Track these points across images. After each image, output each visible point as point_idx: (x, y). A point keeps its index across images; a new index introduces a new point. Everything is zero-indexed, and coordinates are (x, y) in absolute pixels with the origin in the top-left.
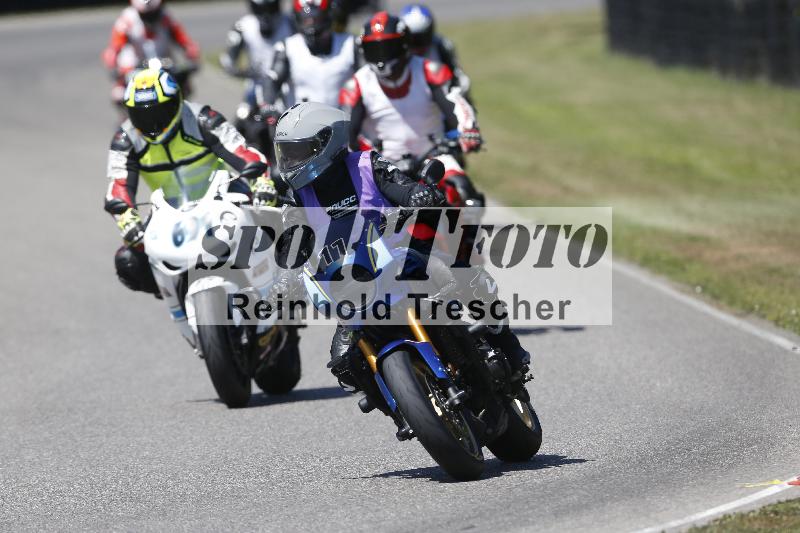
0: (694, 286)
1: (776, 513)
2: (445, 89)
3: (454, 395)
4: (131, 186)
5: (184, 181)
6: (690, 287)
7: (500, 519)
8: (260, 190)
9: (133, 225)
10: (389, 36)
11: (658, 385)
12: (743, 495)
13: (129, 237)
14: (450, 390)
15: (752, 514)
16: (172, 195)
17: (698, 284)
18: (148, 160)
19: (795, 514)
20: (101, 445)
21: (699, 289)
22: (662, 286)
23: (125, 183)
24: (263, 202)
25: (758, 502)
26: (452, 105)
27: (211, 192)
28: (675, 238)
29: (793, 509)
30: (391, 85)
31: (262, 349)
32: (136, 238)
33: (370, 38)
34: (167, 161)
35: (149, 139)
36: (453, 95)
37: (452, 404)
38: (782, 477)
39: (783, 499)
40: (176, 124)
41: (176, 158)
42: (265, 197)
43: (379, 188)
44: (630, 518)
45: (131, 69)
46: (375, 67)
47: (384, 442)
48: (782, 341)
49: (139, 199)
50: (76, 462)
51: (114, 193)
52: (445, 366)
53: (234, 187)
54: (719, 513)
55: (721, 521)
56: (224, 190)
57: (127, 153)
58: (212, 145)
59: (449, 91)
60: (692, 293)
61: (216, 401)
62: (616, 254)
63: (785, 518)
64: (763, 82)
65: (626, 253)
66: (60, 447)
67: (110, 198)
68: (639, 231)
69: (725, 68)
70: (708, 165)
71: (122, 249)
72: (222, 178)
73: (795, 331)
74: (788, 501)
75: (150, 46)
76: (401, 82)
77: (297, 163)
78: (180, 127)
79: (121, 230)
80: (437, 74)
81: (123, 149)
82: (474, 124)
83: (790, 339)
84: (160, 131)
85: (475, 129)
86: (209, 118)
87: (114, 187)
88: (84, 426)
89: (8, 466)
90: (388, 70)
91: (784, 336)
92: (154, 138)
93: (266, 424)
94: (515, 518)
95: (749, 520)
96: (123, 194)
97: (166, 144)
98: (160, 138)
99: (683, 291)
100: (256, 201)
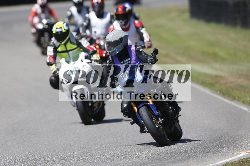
0: (217, 91)
1: (243, 162)
2: (140, 28)
3: (160, 120)
4: (54, 57)
5: (71, 56)
6: (216, 91)
7: (157, 164)
8: (94, 59)
9: (55, 69)
10: (123, 12)
11: (206, 122)
12: (233, 156)
13: (54, 73)
14: (159, 119)
15: (235, 162)
16: (67, 60)
17: (218, 91)
18: (59, 49)
19: (249, 162)
20: (32, 140)
21: (219, 92)
22: (207, 91)
23: (52, 56)
24: (95, 62)
25: (237, 158)
26: (142, 34)
27: (80, 59)
28: (211, 76)
29: (248, 161)
30: (124, 27)
31: (95, 107)
32: (56, 73)
33: (118, 13)
34: (65, 50)
35: (60, 43)
36: (143, 31)
37: (160, 123)
38: (245, 150)
39: (245, 158)
40: (68, 39)
41: (68, 49)
42: (96, 61)
43: (137, 56)
44: (197, 163)
45: (37, 23)
46: (119, 22)
47: (120, 140)
48: (245, 108)
49: (57, 61)
50: (24, 146)
51: (49, 59)
52: (158, 111)
53: (86, 58)
54: (225, 162)
55: (226, 164)
56: (83, 58)
57: (53, 47)
58: (79, 45)
59: (142, 29)
60: (217, 93)
61: (81, 123)
62: (193, 81)
63: (245, 163)
64: (239, 28)
65: (196, 80)
66: (19, 141)
67: (48, 61)
68: (200, 74)
69: (227, 23)
70: (221, 53)
71: (52, 76)
72: (83, 55)
73: (249, 105)
74: (246, 158)
75: (43, 16)
76: (127, 26)
77: (113, 48)
78: (69, 39)
79: (51, 71)
80: (138, 24)
81: (52, 46)
82: (150, 40)
83: (247, 108)
84: (63, 40)
85: (150, 41)
86: (78, 36)
87: (49, 58)
88: (26, 135)
89: (3, 147)
90: (123, 23)
91: (245, 107)
92: (61, 43)
93: (83, 134)
94: (161, 163)
95: (234, 164)
96: (52, 60)
97: (65, 44)
98: (63, 43)
99: (213, 93)
100: (93, 62)
